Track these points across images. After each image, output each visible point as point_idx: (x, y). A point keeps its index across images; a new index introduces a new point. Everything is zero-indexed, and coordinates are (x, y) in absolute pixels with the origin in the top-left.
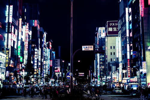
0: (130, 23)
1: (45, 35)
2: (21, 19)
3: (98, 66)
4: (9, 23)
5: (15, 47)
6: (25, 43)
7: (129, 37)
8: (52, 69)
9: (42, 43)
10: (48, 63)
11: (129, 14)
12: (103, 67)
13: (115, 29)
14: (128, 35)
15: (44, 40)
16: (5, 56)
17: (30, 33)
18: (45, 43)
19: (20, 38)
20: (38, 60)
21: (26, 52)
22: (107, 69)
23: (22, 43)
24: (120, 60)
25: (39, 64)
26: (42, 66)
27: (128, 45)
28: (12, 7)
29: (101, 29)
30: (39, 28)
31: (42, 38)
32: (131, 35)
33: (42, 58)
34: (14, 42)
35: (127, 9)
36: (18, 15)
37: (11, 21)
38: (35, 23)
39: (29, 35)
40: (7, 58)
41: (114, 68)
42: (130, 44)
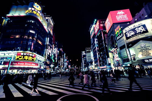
0: (97, 44)
1: (65, 54)
2: (54, 45)
3: (83, 64)
4: (47, 44)
5: (51, 55)
6: (56, 55)
7: (97, 50)
8: (67, 66)
9: (63, 57)
10: (66, 64)
11: (96, 41)
12: (85, 65)
13: (89, 50)
14: (97, 49)
15: (65, 56)
16: (44, 58)
17: (58, 52)
18: (65, 57)
19: (53, 52)
20: (62, 62)
21: (56, 58)
22: (87, 65)
23: (54, 55)
24: (93, 60)
25: (63, 64)
26: (63, 65)
27: (97, 53)
28: (49, 38)
29: (84, 52)
30: (62, 51)
31: (63, 55)
32: (98, 49)
33: (63, 62)
34: (50, 53)
35: (95, 39)
36: (52, 43)
37: (48, 44)
38: (61, 49)
39: (58, 53)
40: (45, 59)
41: (90, 64)
42: (98, 52)
